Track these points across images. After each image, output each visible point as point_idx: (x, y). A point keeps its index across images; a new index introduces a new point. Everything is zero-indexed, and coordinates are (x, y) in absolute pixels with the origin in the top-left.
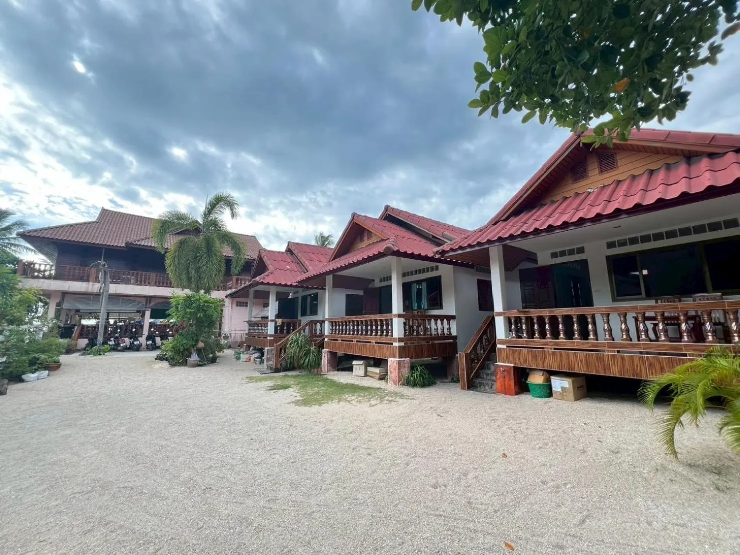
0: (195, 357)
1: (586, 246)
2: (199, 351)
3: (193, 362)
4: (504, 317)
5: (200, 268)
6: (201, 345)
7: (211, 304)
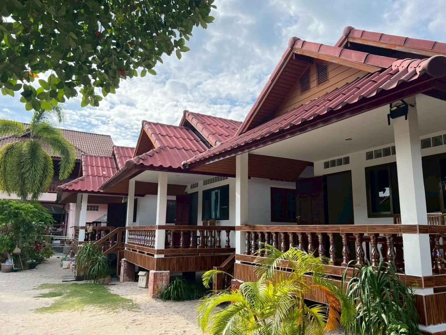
0: (10, 263)
1: (351, 156)
2: (16, 257)
3: (7, 268)
4: (241, 232)
5: (24, 173)
6: (17, 250)
7: (21, 211)
